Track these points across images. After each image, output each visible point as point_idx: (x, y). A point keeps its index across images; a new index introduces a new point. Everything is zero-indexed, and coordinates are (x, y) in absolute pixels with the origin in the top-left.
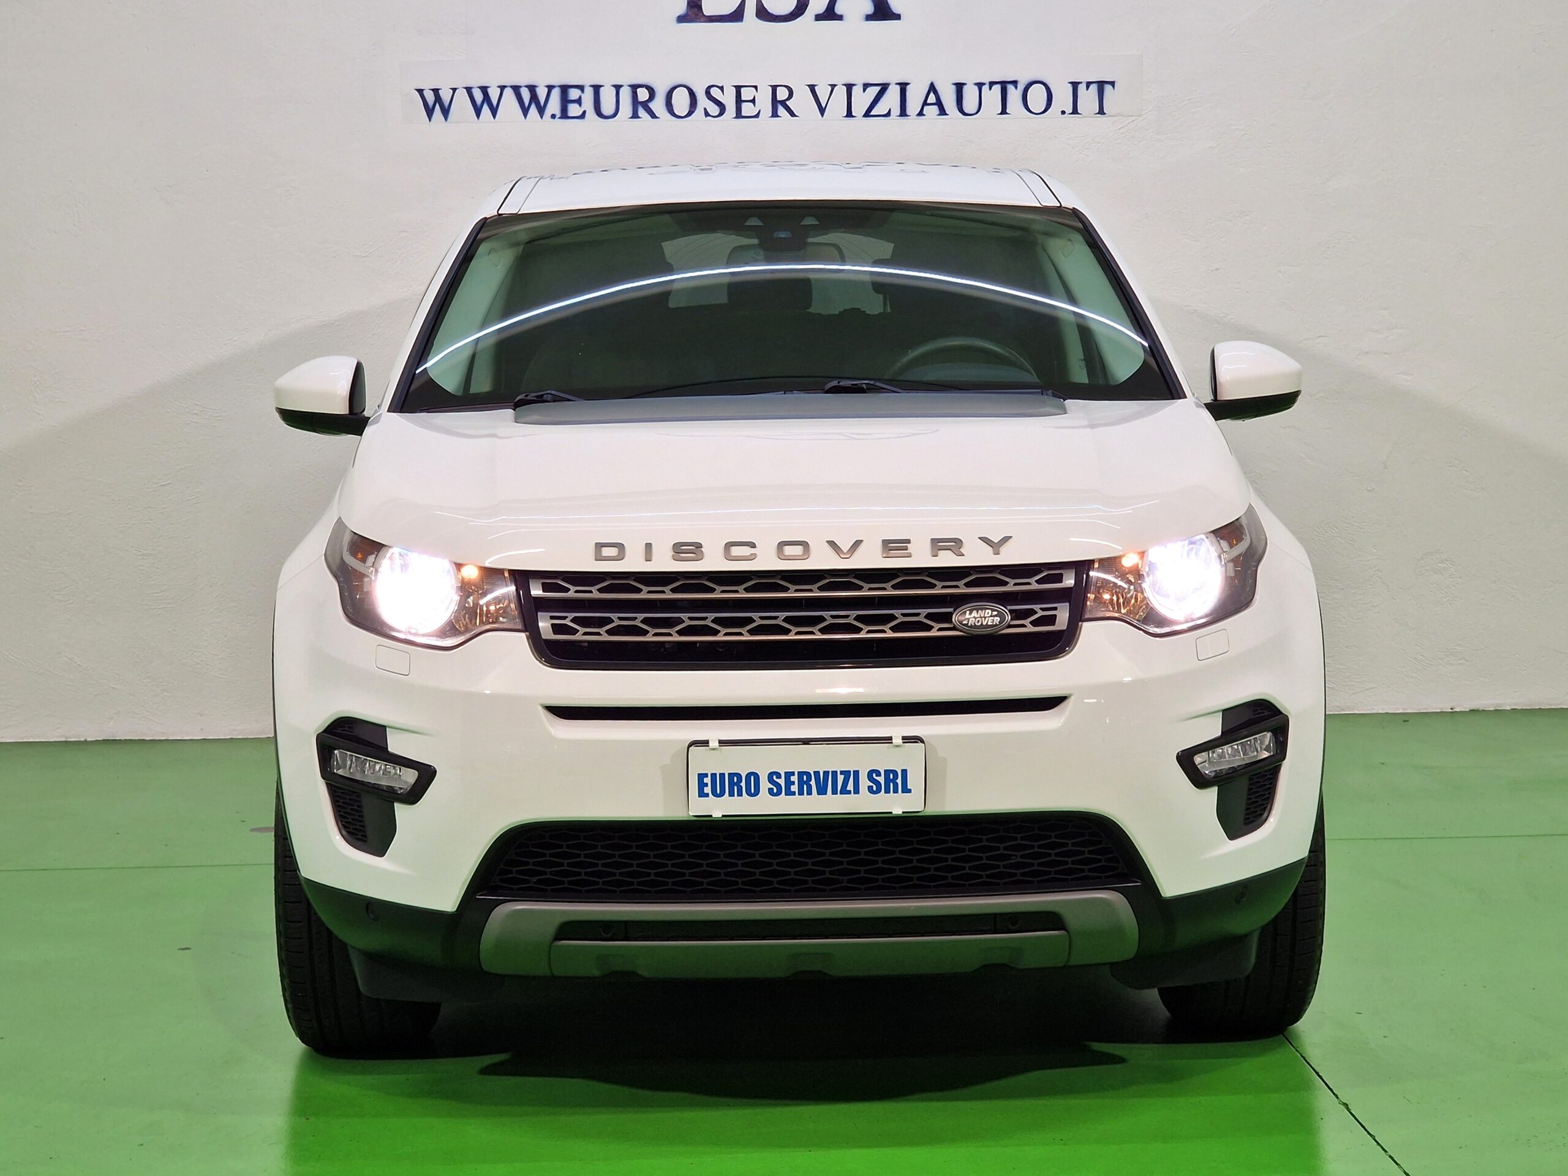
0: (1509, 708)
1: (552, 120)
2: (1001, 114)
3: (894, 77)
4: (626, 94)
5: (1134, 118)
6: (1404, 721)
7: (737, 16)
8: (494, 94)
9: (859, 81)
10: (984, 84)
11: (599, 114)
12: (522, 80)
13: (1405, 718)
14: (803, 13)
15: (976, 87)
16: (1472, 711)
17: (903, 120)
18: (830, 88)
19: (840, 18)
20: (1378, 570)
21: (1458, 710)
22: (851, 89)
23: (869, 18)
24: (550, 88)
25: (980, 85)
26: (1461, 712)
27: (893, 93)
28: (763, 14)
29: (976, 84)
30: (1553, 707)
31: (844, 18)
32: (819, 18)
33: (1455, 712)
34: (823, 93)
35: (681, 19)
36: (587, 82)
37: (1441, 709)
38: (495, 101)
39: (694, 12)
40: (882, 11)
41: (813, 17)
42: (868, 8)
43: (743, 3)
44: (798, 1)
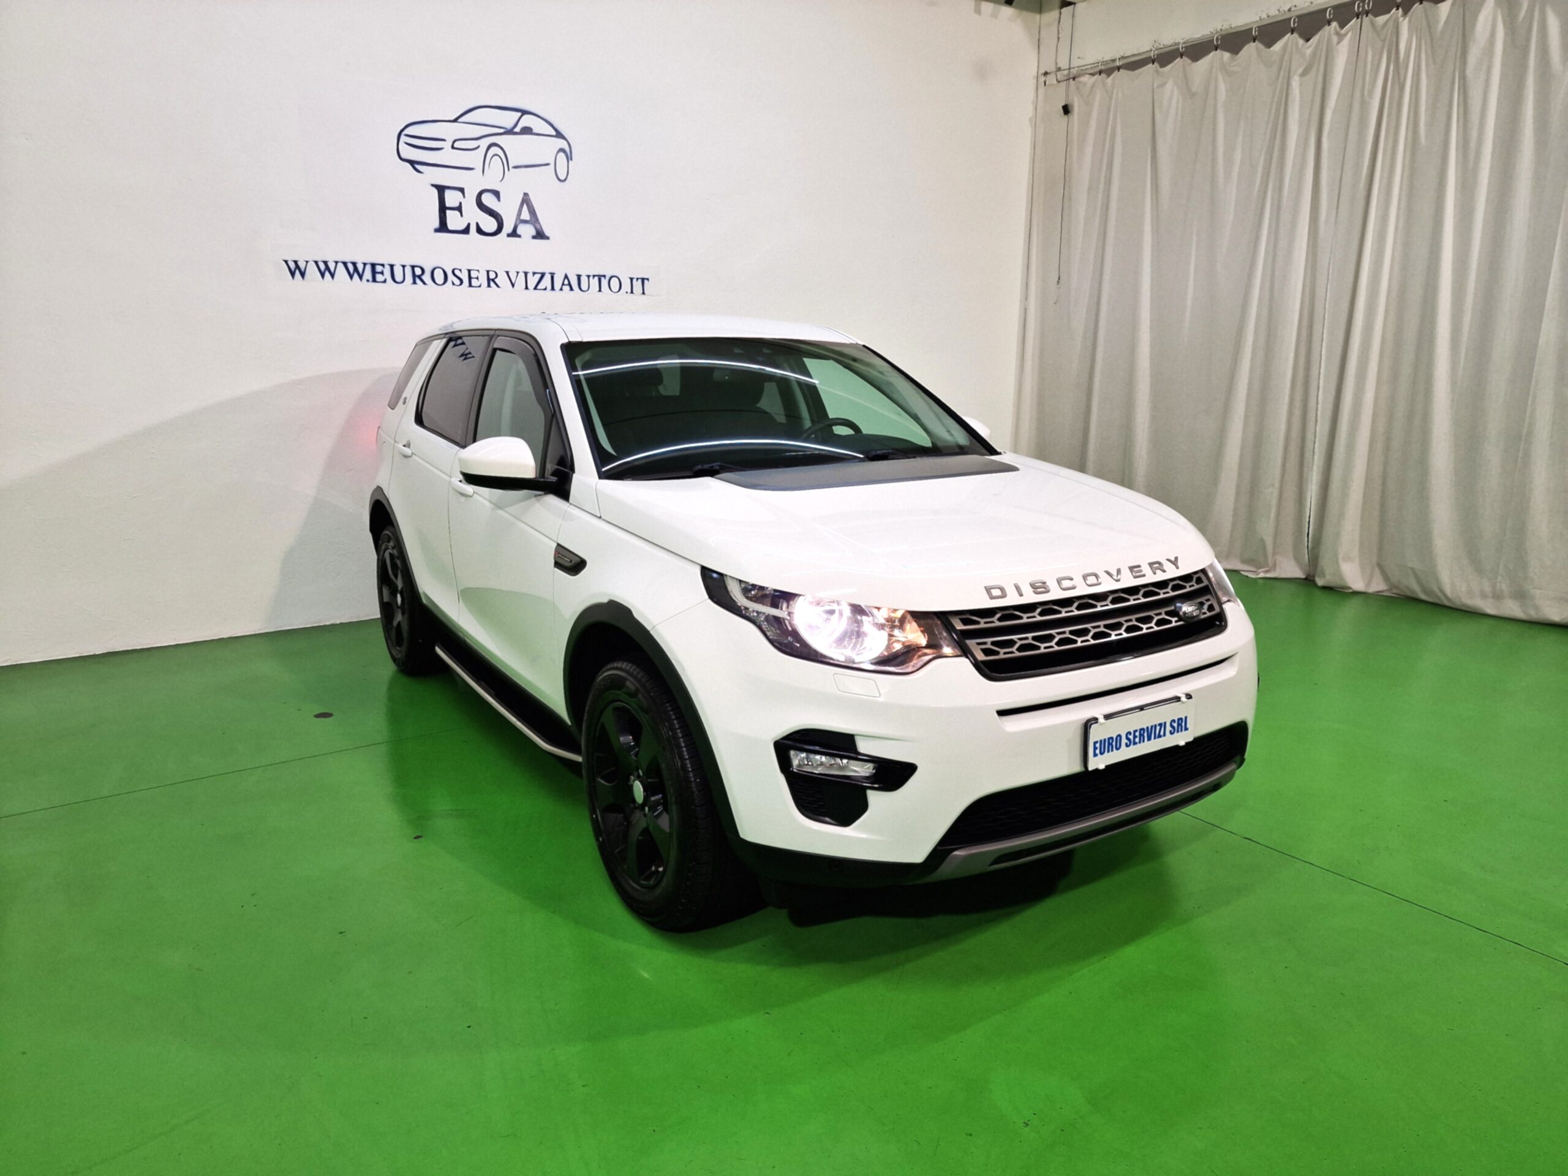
1: (367, 283)
2: (599, 291)
3: (547, 270)
4: (408, 270)
5: (658, 297)
7: (466, 231)
8: (332, 266)
9: (530, 271)
11: (393, 279)
12: (349, 259)
14: (499, 233)
15: (587, 278)
17: (553, 292)
18: (516, 274)
19: (519, 236)
22: (527, 274)
24: (365, 264)
25: (589, 276)
27: (547, 278)
28: (480, 231)
29: (586, 276)
31: (522, 237)
32: (509, 235)
34: (513, 276)
35: (437, 230)
36: (385, 262)
38: (332, 270)
39: (443, 227)
40: (540, 235)
41: (506, 235)
42: (534, 233)
43: (469, 225)
44: (498, 226)
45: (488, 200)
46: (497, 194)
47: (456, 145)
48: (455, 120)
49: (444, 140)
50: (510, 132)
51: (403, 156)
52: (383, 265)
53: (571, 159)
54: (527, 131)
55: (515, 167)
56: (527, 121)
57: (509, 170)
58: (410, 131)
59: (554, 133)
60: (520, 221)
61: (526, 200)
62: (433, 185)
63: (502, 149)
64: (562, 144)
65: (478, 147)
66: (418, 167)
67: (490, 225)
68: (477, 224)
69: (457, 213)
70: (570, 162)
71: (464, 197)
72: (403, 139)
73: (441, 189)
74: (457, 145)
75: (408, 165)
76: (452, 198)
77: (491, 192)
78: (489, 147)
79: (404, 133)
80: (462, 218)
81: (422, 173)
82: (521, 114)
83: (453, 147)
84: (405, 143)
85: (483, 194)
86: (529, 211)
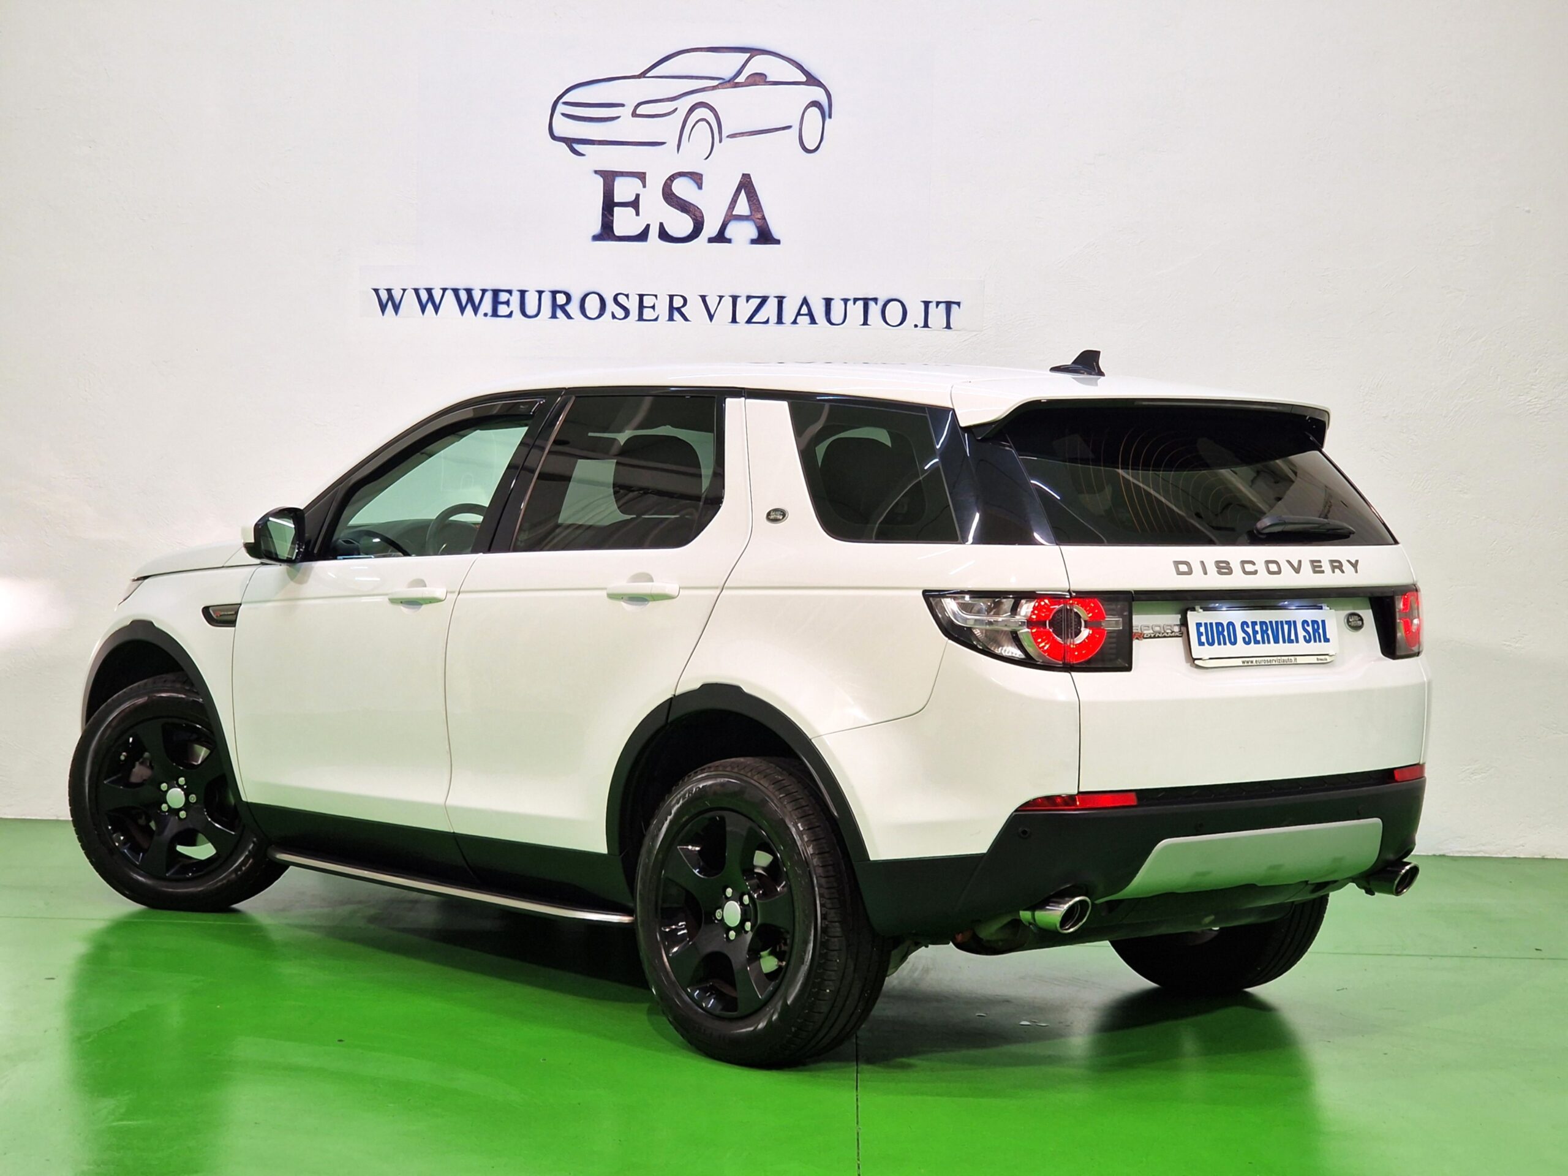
1: (485, 318)
2: (863, 324)
3: (772, 292)
4: (547, 298)
5: (975, 333)
7: (643, 236)
8: (437, 295)
9: (743, 293)
10: (848, 300)
11: (523, 312)
12: (461, 285)
14: (698, 237)
15: (842, 302)
17: (780, 326)
18: (718, 299)
19: (729, 241)
22: (736, 299)
23: (753, 242)
25: (846, 301)
27: (772, 304)
28: (664, 235)
29: (842, 299)
31: (733, 241)
32: (711, 240)
34: (712, 303)
35: (596, 238)
36: (515, 287)
38: (437, 301)
39: (607, 232)
41: (707, 240)
42: (754, 233)
43: (648, 226)
44: (694, 226)
45: (683, 189)
46: (696, 178)
47: (638, 112)
48: (643, 75)
49: (623, 105)
50: (731, 83)
51: (557, 133)
52: (510, 292)
53: (830, 117)
54: (759, 79)
57: (721, 141)
58: (572, 96)
59: (803, 79)
61: (746, 185)
63: (712, 109)
65: (676, 109)
66: (579, 147)
69: (631, 211)
70: (827, 120)
72: (561, 108)
73: (609, 177)
74: (641, 110)
75: (562, 146)
77: (687, 176)
78: (692, 110)
79: (564, 99)
80: (638, 217)
81: (583, 155)
82: (748, 55)
83: (634, 114)
84: (563, 114)
85: (675, 179)
86: (748, 201)
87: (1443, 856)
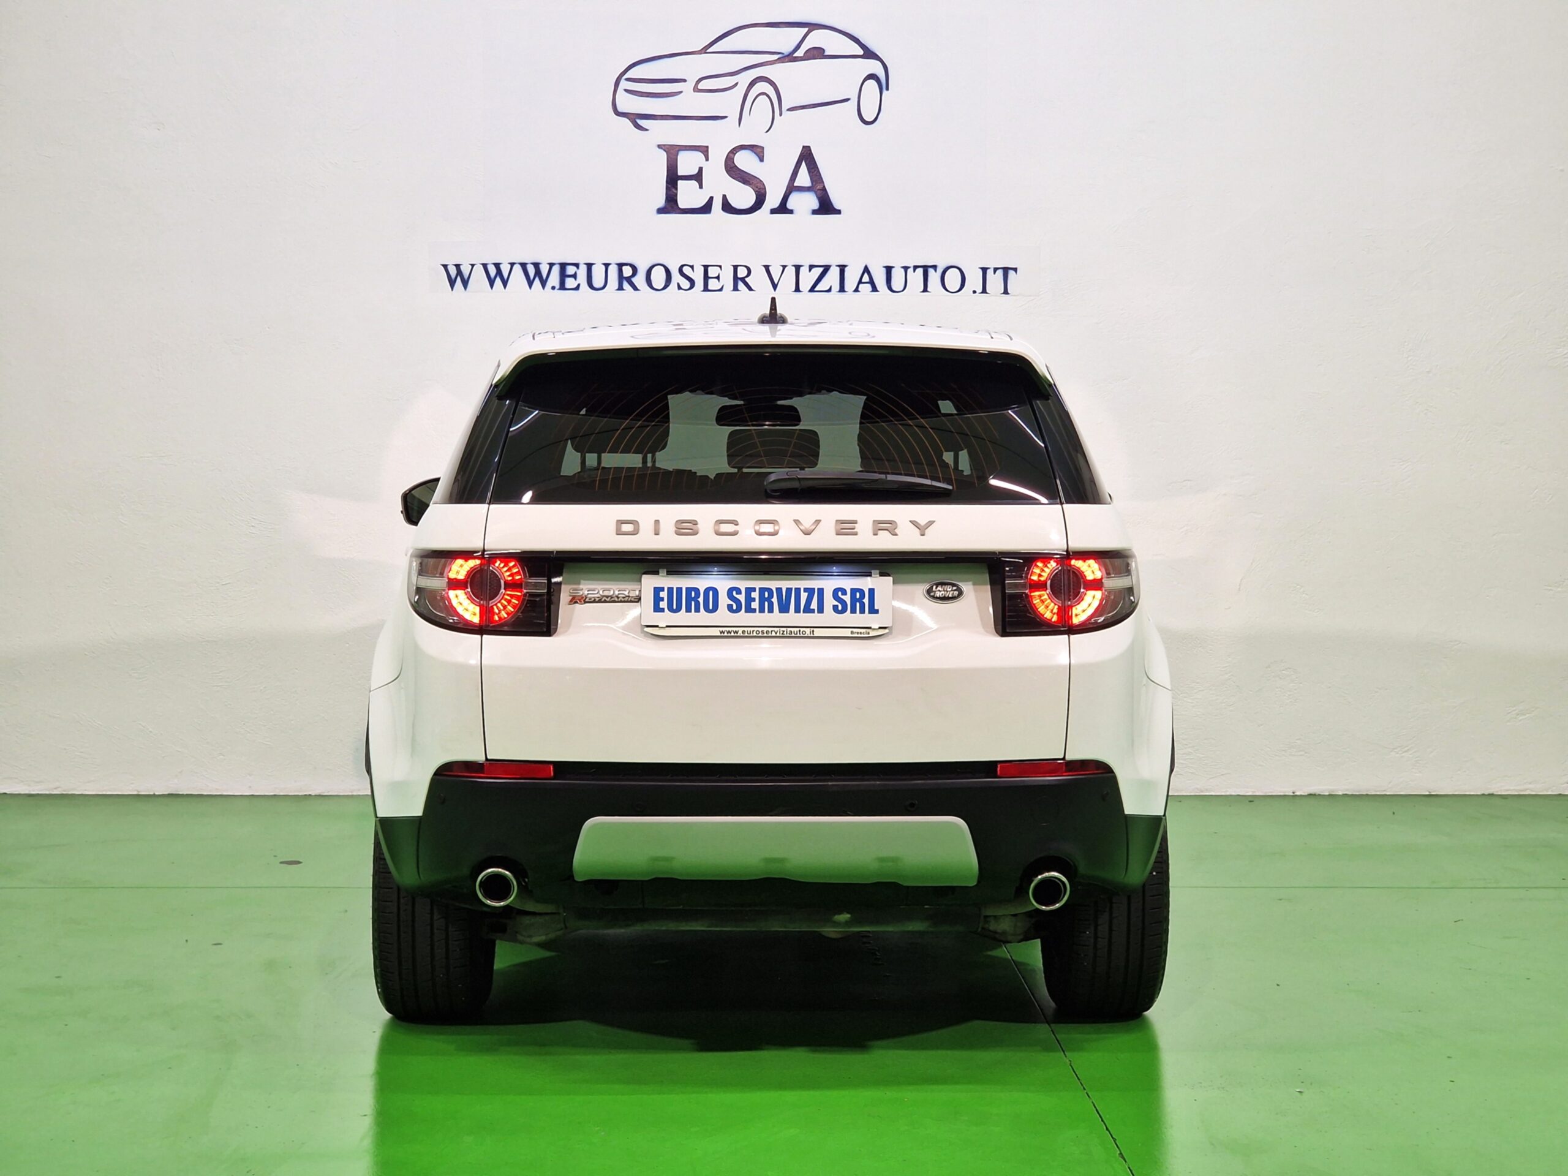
0: (1341, 793)
3: (834, 261)
5: (1032, 298)
6: (1251, 801)
7: (706, 209)
12: (528, 259)
13: (1252, 799)
14: (760, 208)
16: (1310, 795)
19: (791, 212)
20: (1232, 675)
21: (1298, 793)
23: (815, 212)
26: (1301, 796)
28: (727, 207)
30: (1378, 793)
31: (794, 212)
32: (773, 211)
33: (1296, 795)
35: (661, 211)
36: (582, 260)
37: (1283, 792)
39: (671, 205)
40: (826, 207)
41: (769, 211)
42: (815, 204)
43: (711, 198)
44: (757, 198)
45: (745, 161)
46: (757, 151)
47: (701, 86)
48: (704, 50)
49: (685, 81)
50: (790, 57)
51: (620, 109)
53: (887, 89)
54: (818, 53)
55: (788, 110)
56: (816, 39)
57: (781, 115)
58: (632, 74)
59: (861, 52)
60: (791, 189)
61: (807, 156)
62: (659, 146)
63: (772, 83)
64: (875, 67)
65: (737, 84)
66: (641, 122)
67: (744, 196)
68: (724, 197)
69: (694, 184)
71: (707, 159)
72: (624, 84)
73: (672, 152)
74: (703, 85)
75: (626, 122)
76: (687, 164)
77: (749, 149)
78: (752, 84)
79: (627, 76)
80: (701, 190)
81: (647, 130)
82: (806, 30)
83: (696, 89)
84: (626, 90)
85: (737, 152)
86: (809, 172)
87: (1492, 795)
